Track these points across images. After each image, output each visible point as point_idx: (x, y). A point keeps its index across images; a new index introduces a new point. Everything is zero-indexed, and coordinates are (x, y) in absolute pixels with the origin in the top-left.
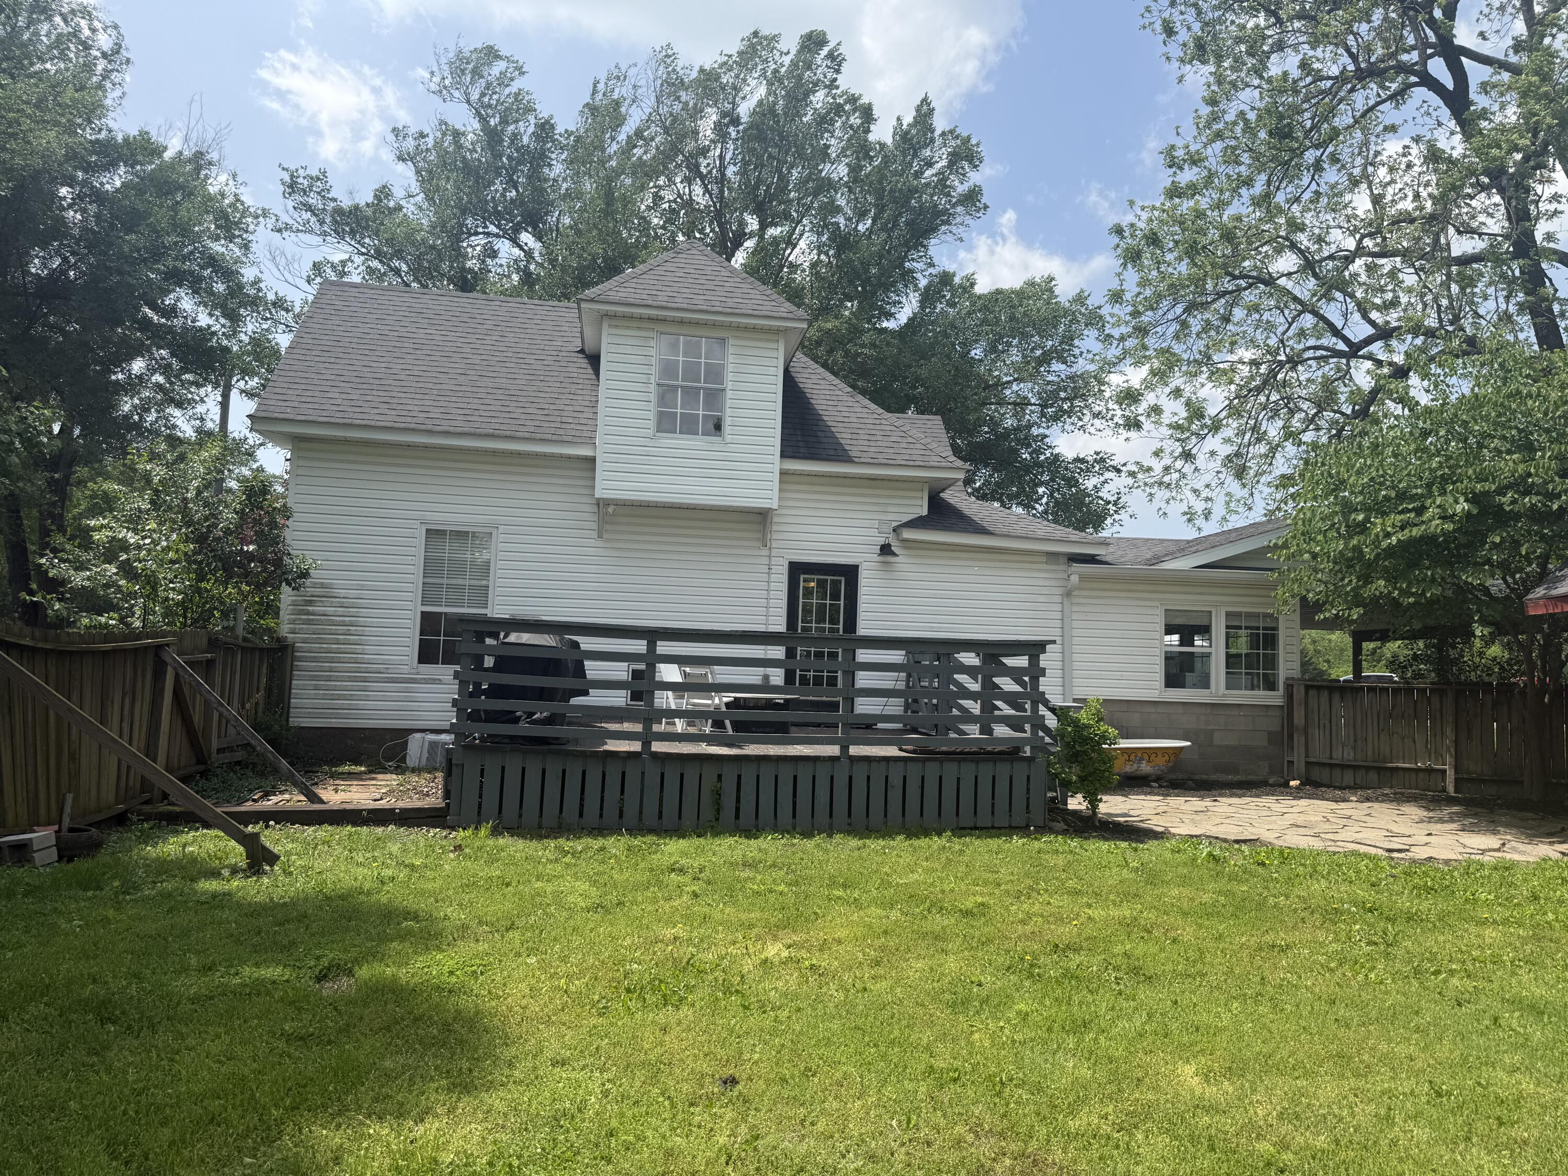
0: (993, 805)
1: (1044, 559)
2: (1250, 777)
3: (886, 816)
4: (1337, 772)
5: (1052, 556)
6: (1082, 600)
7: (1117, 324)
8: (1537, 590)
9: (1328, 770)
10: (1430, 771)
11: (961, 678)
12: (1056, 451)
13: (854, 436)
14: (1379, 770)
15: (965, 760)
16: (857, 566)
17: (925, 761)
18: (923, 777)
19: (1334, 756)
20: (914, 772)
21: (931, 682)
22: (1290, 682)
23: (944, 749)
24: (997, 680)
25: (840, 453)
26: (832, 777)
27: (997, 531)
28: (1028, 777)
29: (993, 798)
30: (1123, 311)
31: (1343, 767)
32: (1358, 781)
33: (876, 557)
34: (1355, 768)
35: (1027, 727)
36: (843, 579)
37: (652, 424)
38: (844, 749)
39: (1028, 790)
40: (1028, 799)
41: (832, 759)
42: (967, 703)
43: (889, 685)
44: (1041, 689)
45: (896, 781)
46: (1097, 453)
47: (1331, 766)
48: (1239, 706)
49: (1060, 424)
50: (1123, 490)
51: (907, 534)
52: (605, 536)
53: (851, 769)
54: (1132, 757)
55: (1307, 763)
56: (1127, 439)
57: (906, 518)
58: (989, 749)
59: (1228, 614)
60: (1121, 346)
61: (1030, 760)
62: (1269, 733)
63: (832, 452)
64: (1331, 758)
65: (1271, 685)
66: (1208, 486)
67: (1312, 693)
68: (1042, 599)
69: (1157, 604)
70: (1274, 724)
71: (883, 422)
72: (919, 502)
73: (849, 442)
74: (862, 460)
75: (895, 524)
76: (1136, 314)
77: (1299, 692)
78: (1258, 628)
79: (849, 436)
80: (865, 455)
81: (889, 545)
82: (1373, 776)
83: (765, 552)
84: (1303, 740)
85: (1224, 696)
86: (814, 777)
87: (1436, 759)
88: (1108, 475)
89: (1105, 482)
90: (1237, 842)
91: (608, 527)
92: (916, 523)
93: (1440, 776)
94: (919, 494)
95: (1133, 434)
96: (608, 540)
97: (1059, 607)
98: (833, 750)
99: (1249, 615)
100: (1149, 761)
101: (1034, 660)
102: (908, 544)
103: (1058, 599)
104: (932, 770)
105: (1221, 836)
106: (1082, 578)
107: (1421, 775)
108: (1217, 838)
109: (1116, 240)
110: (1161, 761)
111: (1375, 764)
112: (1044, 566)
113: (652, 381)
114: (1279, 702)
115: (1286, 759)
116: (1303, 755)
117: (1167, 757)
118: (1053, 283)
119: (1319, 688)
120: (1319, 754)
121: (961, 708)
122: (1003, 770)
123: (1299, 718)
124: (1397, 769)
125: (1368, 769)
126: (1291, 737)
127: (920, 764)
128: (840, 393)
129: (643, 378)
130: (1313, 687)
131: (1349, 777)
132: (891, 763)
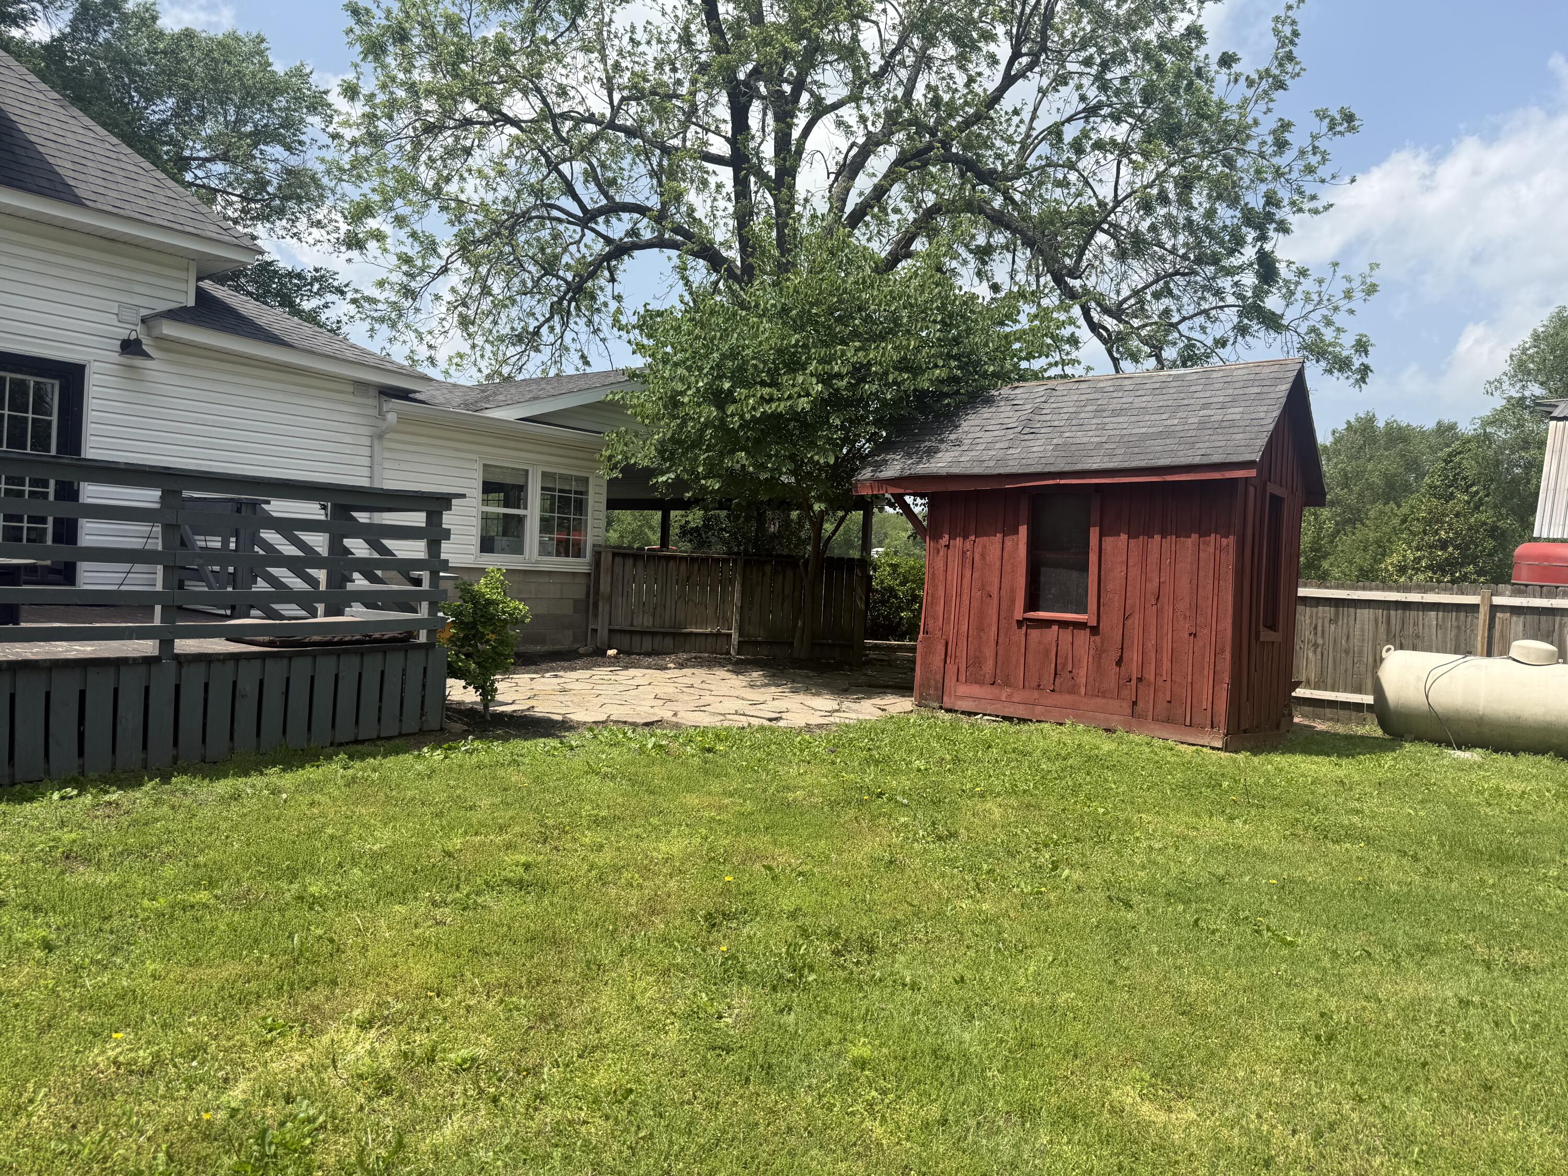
0: (380, 708)
1: (350, 388)
2: (558, 647)
3: (232, 738)
4: (636, 639)
5: (361, 386)
6: (393, 445)
7: (346, 124)
8: (863, 472)
9: (627, 637)
10: (718, 635)
11: (270, 536)
12: (267, 258)
13: (78, 167)
14: (674, 635)
15: (346, 652)
16: (82, 366)
17: (290, 657)
18: (288, 679)
19: (635, 623)
20: (275, 673)
21: (225, 543)
22: (597, 549)
23: (316, 638)
24: (348, 542)
25: (60, 187)
26: (147, 689)
27: (296, 343)
28: (425, 669)
29: (381, 700)
30: (358, 109)
31: (642, 633)
32: (656, 647)
33: (115, 357)
34: (653, 634)
35: (425, 605)
36: (57, 383)
38: (166, 644)
39: (424, 686)
40: (423, 697)
41: (147, 661)
42: (282, 573)
43: (135, 543)
44: (443, 556)
45: (248, 686)
46: (316, 270)
47: (632, 633)
48: (550, 573)
49: (268, 225)
50: (345, 319)
51: (170, 329)
53: (179, 675)
55: (610, 631)
56: (349, 260)
57: (163, 306)
58: (377, 635)
59: (544, 474)
60: (353, 151)
61: (428, 647)
62: (575, 601)
63: (45, 183)
64: (632, 625)
65: (578, 554)
66: (430, 333)
67: (618, 560)
68: (347, 439)
69: (475, 457)
70: (578, 591)
71: (121, 157)
72: (182, 286)
73: (72, 174)
74: (99, 206)
75: (144, 312)
76: (371, 118)
77: (606, 559)
78: (569, 492)
79: (69, 165)
80: (100, 199)
81: (138, 342)
82: (669, 641)
84: (607, 608)
85: (537, 562)
86: (116, 691)
87: (723, 624)
88: (330, 297)
89: (326, 306)
90: (647, 724)
92: (178, 315)
93: (725, 639)
94: (182, 275)
95: (354, 254)
97: (367, 451)
98: (148, 647)
99: (562, 476)
101: (434, 518)
102: (168, 344)
103: (367, 441)
104: (302, 667)
105: (630, 720)
106: (402, 419)
107: (710, 640)
108: (625, 722)
109: (351, 22)
111: (672, 630)
112: (351, 398)
114: (585, 569)
115: (591, 627)
116: (607, 624)
118: (263, 46)
119: (624, 556)
120: (621, 623)
121: (273, 581)
122: (395, 661)
123: (605, 587)
124: (691, 634)
125: (665, 634)
126: (596, 606)
127: (285, 662)
128: (41, 96)
130: (618, 554)
131: (647, 644)
132: (242, 663)
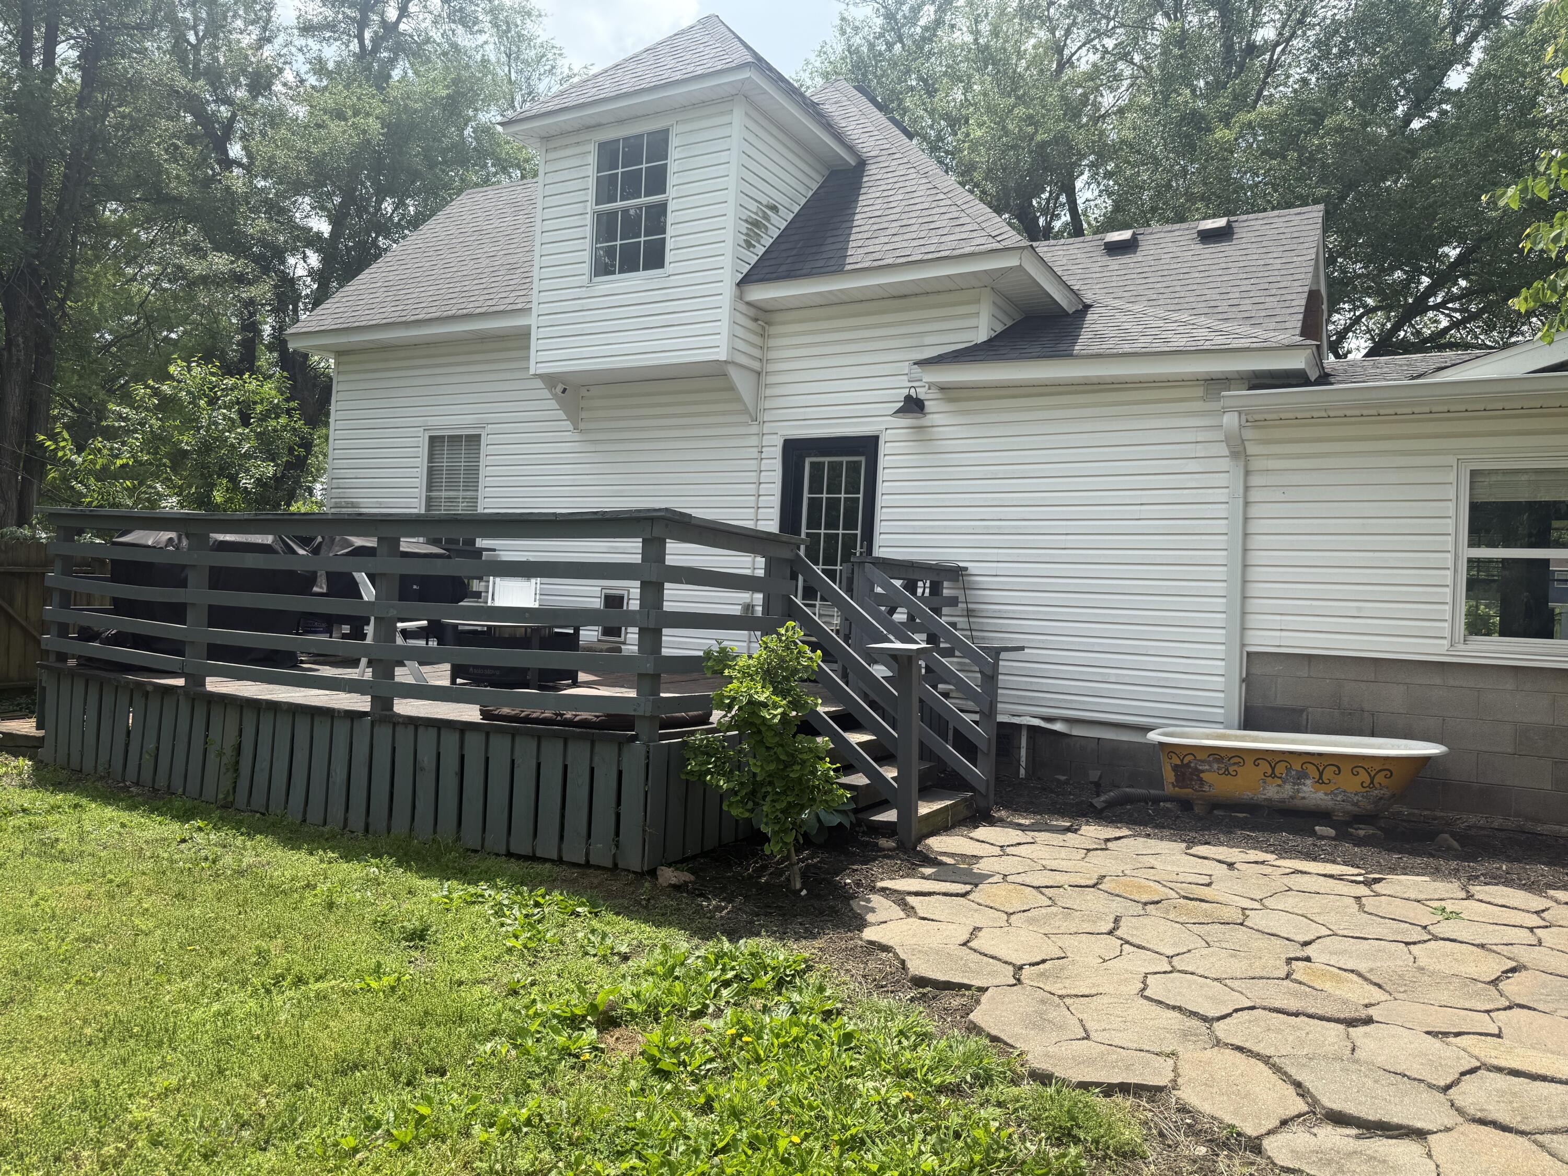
1: (1199, 392)
6: (1272, 464)
16: (876, 439)
33: (903, 420)
36: (863, 459)
37: (586, 268)
52: (582, 426)
54: (1280, 769)
68: (1192, 466)
69: (1452, 460)
83: (754, 429)
91: (584, 415)
96: (588, 431)
97: (1223, 480)
100: (1320, 781)
110: (1352, 784)
113: (589, 210)
117: (1364, 777)
129: (578, 208)
